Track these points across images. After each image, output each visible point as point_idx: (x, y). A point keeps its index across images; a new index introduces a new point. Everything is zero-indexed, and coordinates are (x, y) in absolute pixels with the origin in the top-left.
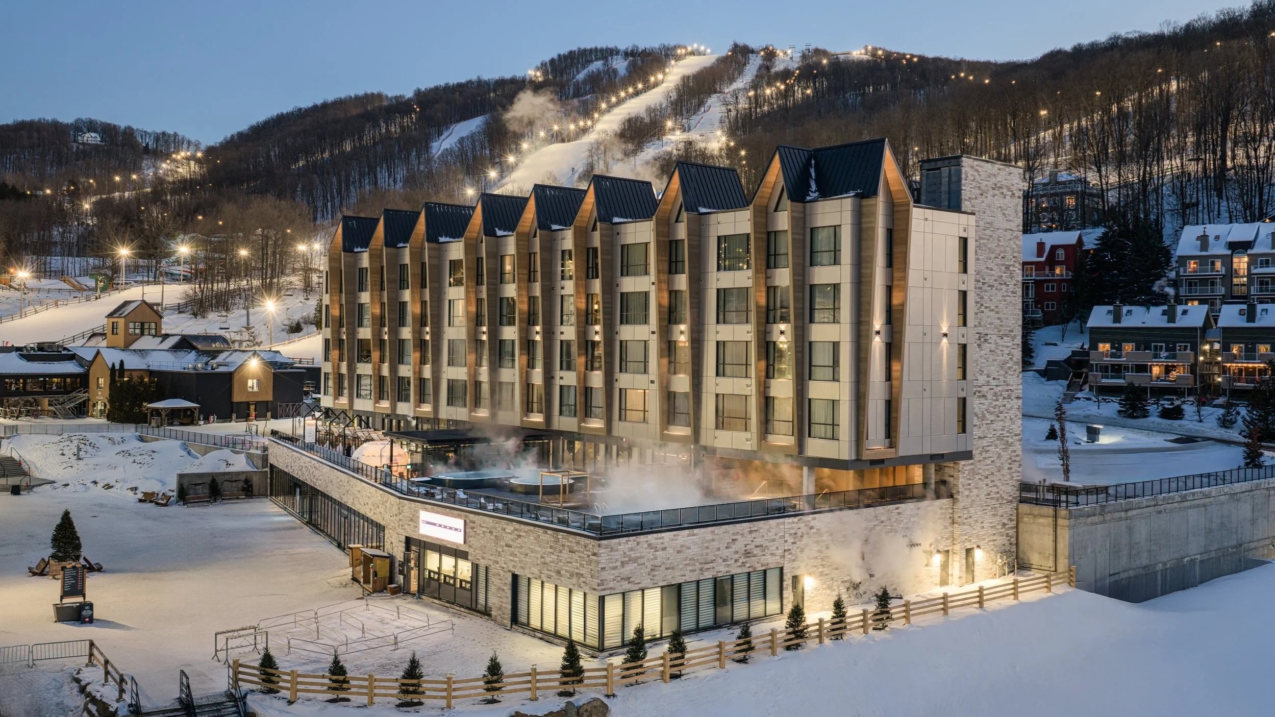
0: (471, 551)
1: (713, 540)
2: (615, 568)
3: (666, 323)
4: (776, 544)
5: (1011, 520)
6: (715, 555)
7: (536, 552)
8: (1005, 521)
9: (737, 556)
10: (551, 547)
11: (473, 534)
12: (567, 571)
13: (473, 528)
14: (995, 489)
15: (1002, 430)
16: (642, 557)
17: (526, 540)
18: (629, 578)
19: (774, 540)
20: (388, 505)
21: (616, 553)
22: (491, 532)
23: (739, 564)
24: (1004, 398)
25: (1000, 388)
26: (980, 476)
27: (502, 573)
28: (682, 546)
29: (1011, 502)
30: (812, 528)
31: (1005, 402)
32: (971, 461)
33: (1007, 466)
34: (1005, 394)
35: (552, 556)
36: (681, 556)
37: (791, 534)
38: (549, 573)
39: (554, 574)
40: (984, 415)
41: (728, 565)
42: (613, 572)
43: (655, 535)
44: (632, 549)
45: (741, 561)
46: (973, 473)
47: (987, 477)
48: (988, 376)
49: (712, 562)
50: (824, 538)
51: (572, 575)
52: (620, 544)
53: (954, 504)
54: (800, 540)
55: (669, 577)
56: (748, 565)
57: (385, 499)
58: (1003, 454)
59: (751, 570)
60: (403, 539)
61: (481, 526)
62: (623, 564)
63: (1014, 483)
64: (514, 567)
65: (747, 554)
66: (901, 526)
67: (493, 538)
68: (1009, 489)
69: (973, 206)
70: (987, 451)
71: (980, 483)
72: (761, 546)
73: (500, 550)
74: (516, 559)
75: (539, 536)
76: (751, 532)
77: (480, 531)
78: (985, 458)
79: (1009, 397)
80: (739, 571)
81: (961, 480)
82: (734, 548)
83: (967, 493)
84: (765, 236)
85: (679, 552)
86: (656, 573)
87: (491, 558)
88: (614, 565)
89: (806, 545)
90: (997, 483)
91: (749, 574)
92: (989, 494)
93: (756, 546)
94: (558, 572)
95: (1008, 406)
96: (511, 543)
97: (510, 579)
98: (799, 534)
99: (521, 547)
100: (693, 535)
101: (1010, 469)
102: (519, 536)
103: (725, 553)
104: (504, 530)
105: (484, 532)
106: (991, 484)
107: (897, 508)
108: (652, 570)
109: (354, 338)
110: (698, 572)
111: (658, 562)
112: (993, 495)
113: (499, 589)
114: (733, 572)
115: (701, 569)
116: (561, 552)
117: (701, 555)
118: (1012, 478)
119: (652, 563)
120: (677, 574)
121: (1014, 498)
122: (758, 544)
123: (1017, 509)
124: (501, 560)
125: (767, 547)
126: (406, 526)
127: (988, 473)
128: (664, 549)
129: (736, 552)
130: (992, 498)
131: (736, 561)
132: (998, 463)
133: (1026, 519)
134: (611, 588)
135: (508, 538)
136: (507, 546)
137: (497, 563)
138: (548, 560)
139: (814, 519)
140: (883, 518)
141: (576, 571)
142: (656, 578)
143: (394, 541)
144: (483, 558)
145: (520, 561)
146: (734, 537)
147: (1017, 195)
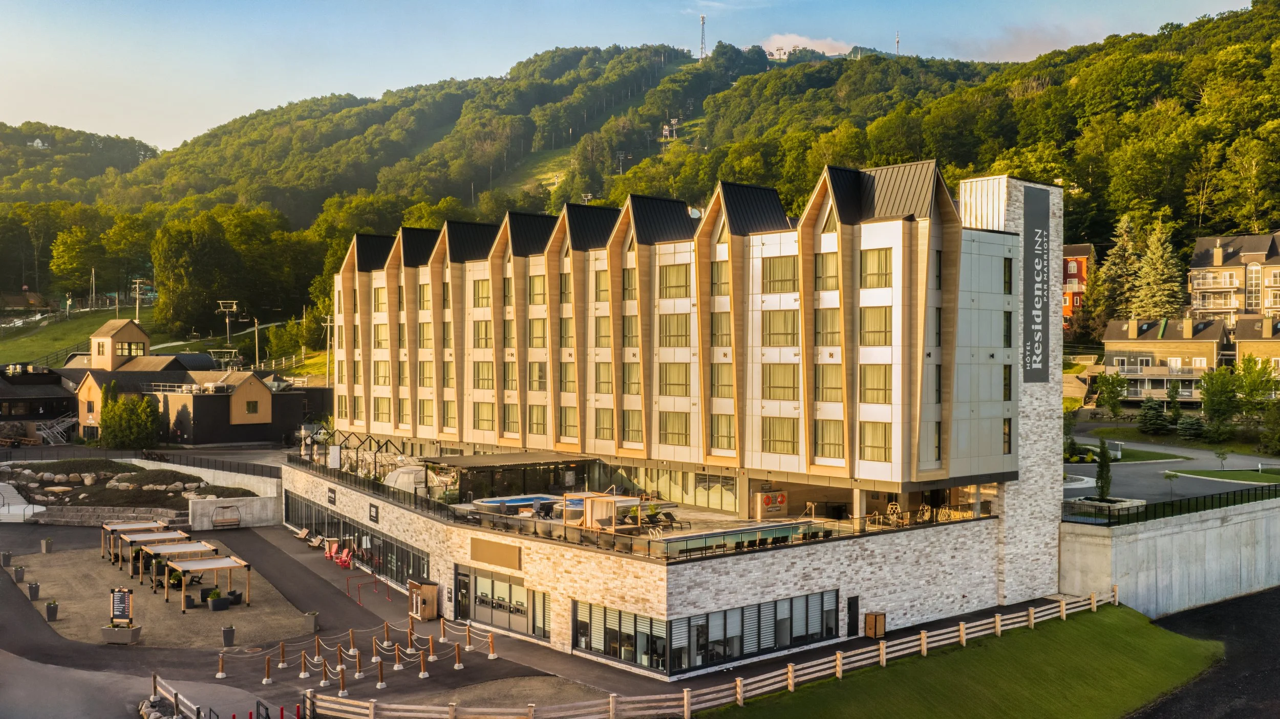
0: (527, 577)
1: (773, 564)
2: (681, 593)
3: (708, 345)
4: (832, 566)
5: (1053, 539)
6: (776, 579)
7: (598, 578)
8: (1048, 540)
9: (796, 579)
10: (614, 573)
11: (529, 560)
12: (632, 597)
13: (528, 555)
14: (1038, 509)
15: (1045, 450)
16: (708, 582)
17: (587, 566)
18: (694, 603)
19: (830, 563)
20: (433, 531)
21: (682, 578)
22: (548, 559)
23: (798, 586)
24: (1046, 418)
25: (1042, 409)
26: (1024, 496)
27: (561, 599)
28: (744, 570)
29: (1053, 520)
30: (866, 550)
31: (1047, 421)
32: (1015, 482)
33: (1049, 485)
34: (1048, 414)
35: (616, 582)
36: (743, 580)
37: (846, 557)
38: (612, 598)
39: (617, 600)
40: (1027, 436)
41: (788, 589)
42: (680, 597)
43: (719, 560)
44: (697, 574)
45: (799, 584)
46: (1017, 493)
47: (1030, 497)
48: (1031, 397)
49: (773, 585)
50: (877, 560)
51: (637, 601)
52: (686, 569)
53: (999, 524)
54: (855, 562)
55: (733, 601)
56: (806, 588)
57: (429, 525)
58: (1045, 473)
59: (809, 592)
60: (452, 566)
61: (537, 552)
62: (689, 588)
63: (1056, 502)
64: (575, 593)
65: (806, 577)
66: (949, 546)
67: (551, 564)
68: (1051, 508)
69: (1016, 227)
70: (1030, 471)
71: (1024, 503)
72: (818, 569)
73: (558, 576)
74: (575, 585)
75: (601, 563)
76: (809, 555)
77: (536, 557)
78: (1028, 478)
79: (1051, 417)
80: (798, 593)
81: (1006, 500)
82: (793, 571)
83: (1011, 513)
84: (812, 258)
85: (741, 576)
86: (721, 597)
87: (550, 584)
88: (680, 590)
89: (861, 567)
90: (1040, 502)
91: (807, 596)
92: (1032, 514)
93: (814, 569)
94: (623, 598)
95: (1050, 426)
96: (570, 569)
97: (570, 605)
98: (855, 556)
99: (582, 573)
100: (755, 559)
101: (1052, 488)
102: (580, 562)
103: (784, 576)
104: (563, 556)
105: (541, 559)
106: (1034, 504)
107: (946, 530)
108: (716, 594)
109: (369, 360)
110: (759, 595)
111: (722, 586)
112: (1036, 515)
113: (558, 615)
114: (792, 595)
115: (762, 593)
116: (625, 577)
117: (763, 579)
118: (1054, 498)
119: (716, 586)
120: (740, 597)
121: (1056, 517)
122: (816, 567)
123: (1059, 528)
124: (560, 587)
125: (824, 570)
126: (455, 553)
127: (1031, 493)
128: (727, 573)
129: (795, 576)
130: (1036, 518)
131: (796, 584)
132: (1041, 483)
133: (1068, 538)
134: (678, 613)
135: (567, 564)
136: (566, 572)
137: (556, 589)
138: (611, 585)
139: (868, 541)
140: (933, 539)
141: (642, 596)
142: (720, 602)
143: (442, 568)
144: (541, 584)
145: (581, 587)
146: (793, 561)
147: (1058, 214)
